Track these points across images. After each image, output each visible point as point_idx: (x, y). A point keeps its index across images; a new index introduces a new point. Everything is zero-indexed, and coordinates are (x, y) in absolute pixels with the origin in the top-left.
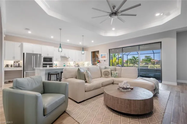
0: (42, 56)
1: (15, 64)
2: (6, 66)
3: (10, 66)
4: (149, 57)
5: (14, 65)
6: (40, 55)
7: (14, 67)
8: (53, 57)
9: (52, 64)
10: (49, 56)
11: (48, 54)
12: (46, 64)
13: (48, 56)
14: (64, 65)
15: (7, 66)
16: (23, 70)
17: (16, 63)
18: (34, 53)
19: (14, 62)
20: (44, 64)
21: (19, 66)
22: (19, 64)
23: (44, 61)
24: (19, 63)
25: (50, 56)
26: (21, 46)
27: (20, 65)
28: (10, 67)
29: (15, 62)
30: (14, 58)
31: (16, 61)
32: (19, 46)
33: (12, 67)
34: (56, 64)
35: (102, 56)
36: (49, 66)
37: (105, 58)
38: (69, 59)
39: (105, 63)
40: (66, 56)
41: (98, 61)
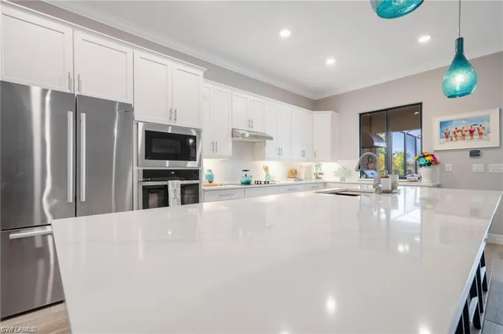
0: (137, 118)
6: (127, 109)
8: (199, 131)
9: (195, 174)
10: (178, 124)
11: (173, 113)
12: (166, 175)
13: (171, 123)
14: (244, 180)
18: (84, 93)
20: (148, 174)
23: (150, 155)
25: (183, 122)
34: (210, 171)
35: (452, 129)
36: (179, 189)
37: (476, 136)
38: (267, 148)
39: (477, 165)
40: (255, 129)
41: (429, 158)
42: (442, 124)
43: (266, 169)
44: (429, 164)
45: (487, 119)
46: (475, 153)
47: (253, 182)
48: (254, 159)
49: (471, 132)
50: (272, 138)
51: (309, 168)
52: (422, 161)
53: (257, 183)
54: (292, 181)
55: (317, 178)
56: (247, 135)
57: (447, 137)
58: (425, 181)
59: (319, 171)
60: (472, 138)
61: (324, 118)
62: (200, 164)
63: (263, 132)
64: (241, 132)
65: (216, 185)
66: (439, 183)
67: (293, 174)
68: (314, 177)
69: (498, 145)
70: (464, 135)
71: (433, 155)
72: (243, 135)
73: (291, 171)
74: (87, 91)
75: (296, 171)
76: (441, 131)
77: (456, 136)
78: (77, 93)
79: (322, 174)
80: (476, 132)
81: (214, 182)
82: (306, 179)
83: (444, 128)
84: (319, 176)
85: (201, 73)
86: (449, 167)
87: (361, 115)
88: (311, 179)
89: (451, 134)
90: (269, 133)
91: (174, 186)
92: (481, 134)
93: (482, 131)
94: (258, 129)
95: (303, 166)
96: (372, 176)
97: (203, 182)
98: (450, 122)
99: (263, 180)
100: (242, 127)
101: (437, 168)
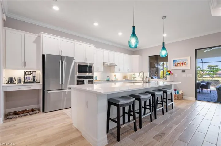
1: (26, 76)
2: (8, 82)
3: (17, 82)
4: (215, 66)
5: (25, 79)
7: (25, 82)
9: (92, 77)
11: (85, 59)
12: (83, 77)
13: (85, 62)
15: (11, 80)
16: (42, 88)
17: (28, 76)
19: (25, 73)
20: (79, 77)
21: (34, 81)
22: (34, 77)
23: (79, 71)
24: (34, 75)
25: (88, 62)
26: (39, 42)
27: (36, 78)
28: (17, 84)
29: (27, 73)
30: (24, 64)
31: (29, 72)
32: (35, 42)
33: (21, 83)
34: (96, 76)
35: (177, 63)
36: (87, 82)
37: (184, 65)
38: (115, 69)
39: (184, 75)
40: (111, 62)
41: (169, 72)
42: (174, 61)
43: (115, 76)
44: (169, 74)
45: (187, 60)
46: (183, 71)
47: (110, 80)
48: (111, 72)
49: (182, 64)
50: (117, 65)
51: (131, 75)
52: (167, 73)
53: (112, 80)
54: (124, 80)
55: (134, 79)
56: (109, 64)
57: (175, 65)
58: (168, 80)
59: (135, 76)
60: (183, 66)
61: (136, 58)
62: (93, 74)
63: (114, 63)
64: (106, 64)
65: (98, 81)
66: (173, 80)
67: (125, 77)
68: (133, 79)
69: (189, 68)
70: (180, 65)
71: (170, 71)
72: (107, 65)
73: (124, 76)
74: (64, 54)
75: (126, 76)
76: (174, 63)
77: (178, 65)
78: (61, 55)
79: (135, 77)
80: (184, 64)
81: (97, 80)
82: (130, 79)
83: (175, 62)
84: (135, 78)
85: (94, 46)
86: (176, 75)
87: (149, 57)
88: (132, 79)
89: (177, 64)
90: (116, 64)
91: (86, 81)
92: (185, 65)
93: (185, 64)
94: (112, 62)
95: (129, 75)
96: (155, 78)
97: (94, 80)
98: (176, 60)
99: (114, 79)
100: (107, 62)
101: (173, 75)
